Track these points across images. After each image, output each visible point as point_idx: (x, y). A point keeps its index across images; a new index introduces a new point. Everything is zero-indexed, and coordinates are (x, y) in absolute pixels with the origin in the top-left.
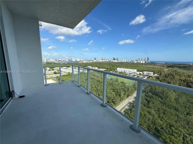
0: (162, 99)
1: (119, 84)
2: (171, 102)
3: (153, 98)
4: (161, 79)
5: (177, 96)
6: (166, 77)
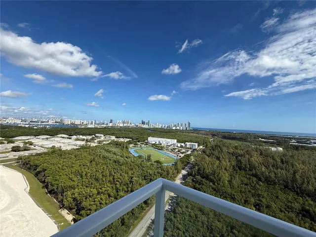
0: (214, 184)
1: (152, 164)
2: (224, 187)
3: (203, 184)
4: (208, 153)
5: (230, 177)
6: (213, 150)
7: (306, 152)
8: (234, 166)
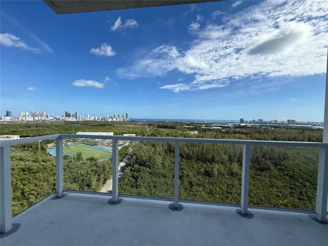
0: (150, 169)
1: (84, 163)
2: (158, 169)
3: (141, 171)
5: (162, 160)
7: (209, 133)
8: (166, 150)
